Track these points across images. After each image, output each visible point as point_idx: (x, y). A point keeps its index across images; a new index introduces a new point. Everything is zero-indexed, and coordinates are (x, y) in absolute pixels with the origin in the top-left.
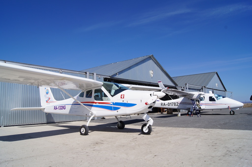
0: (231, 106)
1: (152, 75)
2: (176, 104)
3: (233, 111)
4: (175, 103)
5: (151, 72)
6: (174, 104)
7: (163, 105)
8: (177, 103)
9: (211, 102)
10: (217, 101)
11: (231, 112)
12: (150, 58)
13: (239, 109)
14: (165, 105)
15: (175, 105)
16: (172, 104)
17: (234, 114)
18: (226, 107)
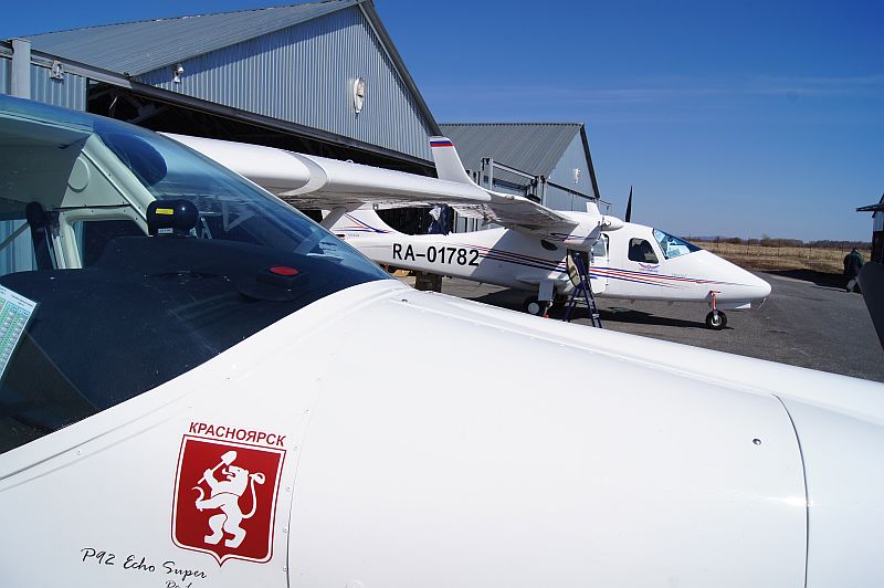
0: (724, 292)
1: (360, 103)
2: (470, 257)
3: (720, 314)
4: (462, 253)
5: (356, 86)
6: (456, 255)
7: (403, 253)
8: (474, 253)
9: (635, 266)
10: (664, 267)
11: (711, 316)
13: (749, 306)
14: (412, 254)
15: (462, 260)
16: (448, 254)
18: (700, 292)
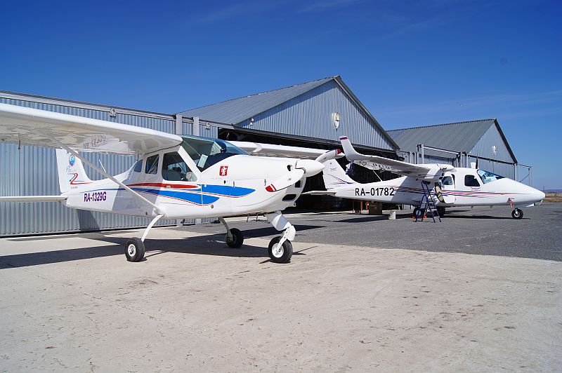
0: (516, 199)
1: (337, 125)
2: (390, 192)
3: (519, 210)
4: (387, 190)
5: (335, 116)
6: (384, 191)
7: (360, 193)
8: (392, 190)
9: (469, 189)
10: (483, 187)
11: (514, 212)
12: (333, 83)
13: (533, 205)
14: (364, 193)
15: (387, 193)
16: (380, 190)
17: (520, 218)
18: (504, 199)
